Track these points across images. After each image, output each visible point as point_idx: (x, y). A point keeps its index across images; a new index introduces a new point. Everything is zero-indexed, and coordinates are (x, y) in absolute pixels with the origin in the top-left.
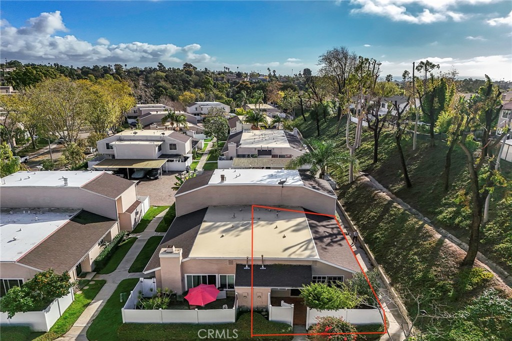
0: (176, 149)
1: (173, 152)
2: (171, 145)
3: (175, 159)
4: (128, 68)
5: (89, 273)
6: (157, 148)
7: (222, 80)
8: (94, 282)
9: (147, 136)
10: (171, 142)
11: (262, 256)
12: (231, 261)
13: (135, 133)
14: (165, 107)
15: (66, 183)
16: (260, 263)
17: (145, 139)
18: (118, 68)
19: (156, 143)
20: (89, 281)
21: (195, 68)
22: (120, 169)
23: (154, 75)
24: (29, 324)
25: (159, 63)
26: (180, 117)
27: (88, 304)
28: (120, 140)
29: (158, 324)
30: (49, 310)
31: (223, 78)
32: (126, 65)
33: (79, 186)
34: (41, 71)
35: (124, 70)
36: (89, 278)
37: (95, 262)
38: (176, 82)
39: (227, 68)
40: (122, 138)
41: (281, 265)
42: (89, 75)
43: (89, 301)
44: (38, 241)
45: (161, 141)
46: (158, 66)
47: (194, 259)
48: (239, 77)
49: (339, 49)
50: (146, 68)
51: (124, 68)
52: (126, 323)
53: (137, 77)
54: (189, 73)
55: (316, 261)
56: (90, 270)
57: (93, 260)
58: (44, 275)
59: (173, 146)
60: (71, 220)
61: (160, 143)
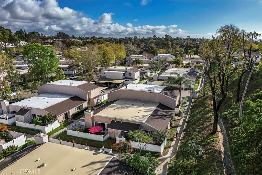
0: (131, 75)
1: (130, 77)
2: (129, 73)
3: (129, 80)
4: (140, 38)
5: (70, 118)
6: (122, 75)
7: (184, 43)
8: (70, 122)
9: (120, 69)
10: (129, 72)
11: (121, 118)
12: (110, 118)
13: (115, 68)
14: (143, 57)
15: (71, 85)
16: (121, 121)
17: (119, 70)
18: (136, 38)
19: (122, 72)
20: (69, 121)
21: (171, 37)
22: (106, 82)
23: (150, 41)
24: (40, 130)
25: (154, 35)
26: (140, 61)
27: (63, 128)
28: (109, 70)
29: (77, 137)
30: (47, 127)
31: (185, 42)
32: (139, 37)
33: (75, 86)
34: (97, 41)
35: (138, 39)
36: (69, 120)
37: (73, 115)
38: (159, 44)
39: (189, 37)
40: (110, 70)
41: (129, 123)
42: (122, 42)
43: (64, 127)
44: (54, 104)
45: (125, 71)
46: (153, 37)
47: (97, 116)
48: (194, 41)
49: (229, 25)
50: (148, 38)
51: (138, 38)
52: (68, 135)
53: (141, 42)
54: (167, 40)
55: (143, 123)
56: (70, 117)
57: (72, 114)
58: (48, 114)
59: (130, 74)
60: (69, 98)
61: (124, 72)
